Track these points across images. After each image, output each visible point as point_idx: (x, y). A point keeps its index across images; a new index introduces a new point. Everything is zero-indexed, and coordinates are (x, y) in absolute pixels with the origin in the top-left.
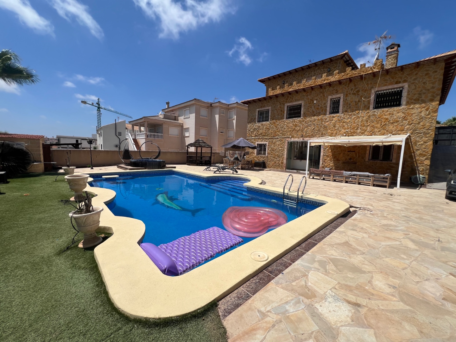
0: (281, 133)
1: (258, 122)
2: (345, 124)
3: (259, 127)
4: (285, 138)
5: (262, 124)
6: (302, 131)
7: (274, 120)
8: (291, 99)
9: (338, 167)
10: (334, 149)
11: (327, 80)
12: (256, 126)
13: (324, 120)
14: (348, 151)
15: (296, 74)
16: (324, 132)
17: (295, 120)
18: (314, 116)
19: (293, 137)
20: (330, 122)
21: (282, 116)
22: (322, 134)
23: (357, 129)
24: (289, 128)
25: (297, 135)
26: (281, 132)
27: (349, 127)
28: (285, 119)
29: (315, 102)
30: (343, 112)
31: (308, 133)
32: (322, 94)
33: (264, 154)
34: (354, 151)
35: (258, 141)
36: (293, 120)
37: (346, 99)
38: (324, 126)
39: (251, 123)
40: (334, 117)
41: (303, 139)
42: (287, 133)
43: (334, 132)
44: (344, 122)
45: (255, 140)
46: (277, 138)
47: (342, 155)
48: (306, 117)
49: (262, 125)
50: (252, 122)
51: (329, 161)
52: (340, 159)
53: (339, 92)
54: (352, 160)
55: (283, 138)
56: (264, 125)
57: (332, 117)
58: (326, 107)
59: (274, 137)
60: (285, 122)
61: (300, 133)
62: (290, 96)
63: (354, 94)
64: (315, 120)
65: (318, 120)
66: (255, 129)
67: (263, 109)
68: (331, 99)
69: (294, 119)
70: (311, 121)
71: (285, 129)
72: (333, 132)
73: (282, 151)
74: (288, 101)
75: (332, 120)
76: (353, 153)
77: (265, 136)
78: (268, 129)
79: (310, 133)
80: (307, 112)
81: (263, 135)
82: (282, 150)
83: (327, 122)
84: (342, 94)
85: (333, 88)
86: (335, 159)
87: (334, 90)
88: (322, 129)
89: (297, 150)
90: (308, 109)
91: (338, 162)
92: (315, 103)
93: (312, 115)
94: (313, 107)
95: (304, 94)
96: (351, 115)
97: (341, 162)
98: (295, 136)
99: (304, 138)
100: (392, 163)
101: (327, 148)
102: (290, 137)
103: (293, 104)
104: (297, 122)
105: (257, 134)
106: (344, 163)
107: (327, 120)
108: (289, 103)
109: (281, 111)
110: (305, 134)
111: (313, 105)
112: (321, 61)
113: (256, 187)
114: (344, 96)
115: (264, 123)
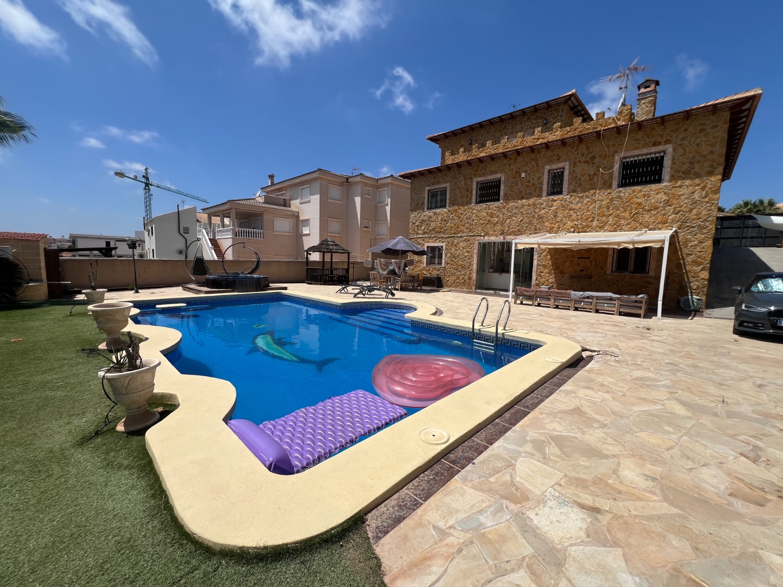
0: (467, 228)
1: (428, 209)
2: (572, 212)
3: (430, 217)
4: (473, 236)
5: (436, 212)
6: (502, 224)
7: (456, 205)
8: (483, 171)
9: (563, 284)
10: (555, 255)
11: (542, 139)
12: (424, 216)
13: (539, 206)
14: (578, 258)
15: (491, 128)
16: (538, 226)
17: (489, 205)
18: (522, 198)
19: (487, 234)
20: (548, 208)
21: (468, 198)
22: (535, 229)
23: (592, 221)
24: (481, 219)
25: (494, 231)
26: (467, 225)
27: (580, 217)
28: (473, 203)
29: (523, 175)
30: (569, 193)
31: (512, 228)
32: (534, 162)
33: (438, 264)
34: (588, 258)
35: (428, 242)
36: (488, 206)
37: (574, 171)
38: (539, 215)
39: (416, 211)
40: (555, 201)
41: (504, 239)
42: (477, 227)
43: (554, 226)
44: (570, 210)
45: (423, 240)
46: (461, 237)
47: (567, 264)
48: (509, 200)
49: (435, 214)
50: (418, 209)
51: (547, 275)
52: (565, 271)
53: (562, 159)
54: (584, 273)
55: (470, 236)
56: (439, 215)
57: (552, 201)
58: (542, 184)
59: (455, 234)
60: (474, 209)
61: (499, 227)
62: (481, 165)
63: (586, 162)
64: (523, 206)
65: (529, 205)
66: (424, 221)
67: (436, 187)
68: (549, 171)
69: (489, 203)
70: (516, 208)
71: (473, 220)
72: (552, 225)
73: (470, 258)
74: (479, 175)
75: (552, 206)
76: (587, 260)
77: (440, 232)
78: (446, 221)
79: (515, 228)
80: (510, 192)
81: (438, 232)
82: (468, 256)
83: (544, 209)
84: (568, 163)
85: (553, 152)
86: (556, 271)
87: (554, 155)
88: (535, 221)
89: (494, 256)
90: (512, 187)
91: (562, 277)
92: (523, 178)
93: (519, 197)
94: (519, 183)
95: (505, 162)
96: (582, 197)
97: (566, 276)
98: (491, 232)
99: (506, 237)
100: (649, 277)
101: (544, 252)
102: (483, 234)
103: (486, 179)
104: (494, 209)
105: (426, 230)
106: (572, 277)
107: (543, 206)
108: (480, 177)
109: (467, 190)
110: (507, 228)
111: (520, 181)
112: (532, 107)
113: (427, 320)
114: (570, 166)
115: (438, 210)
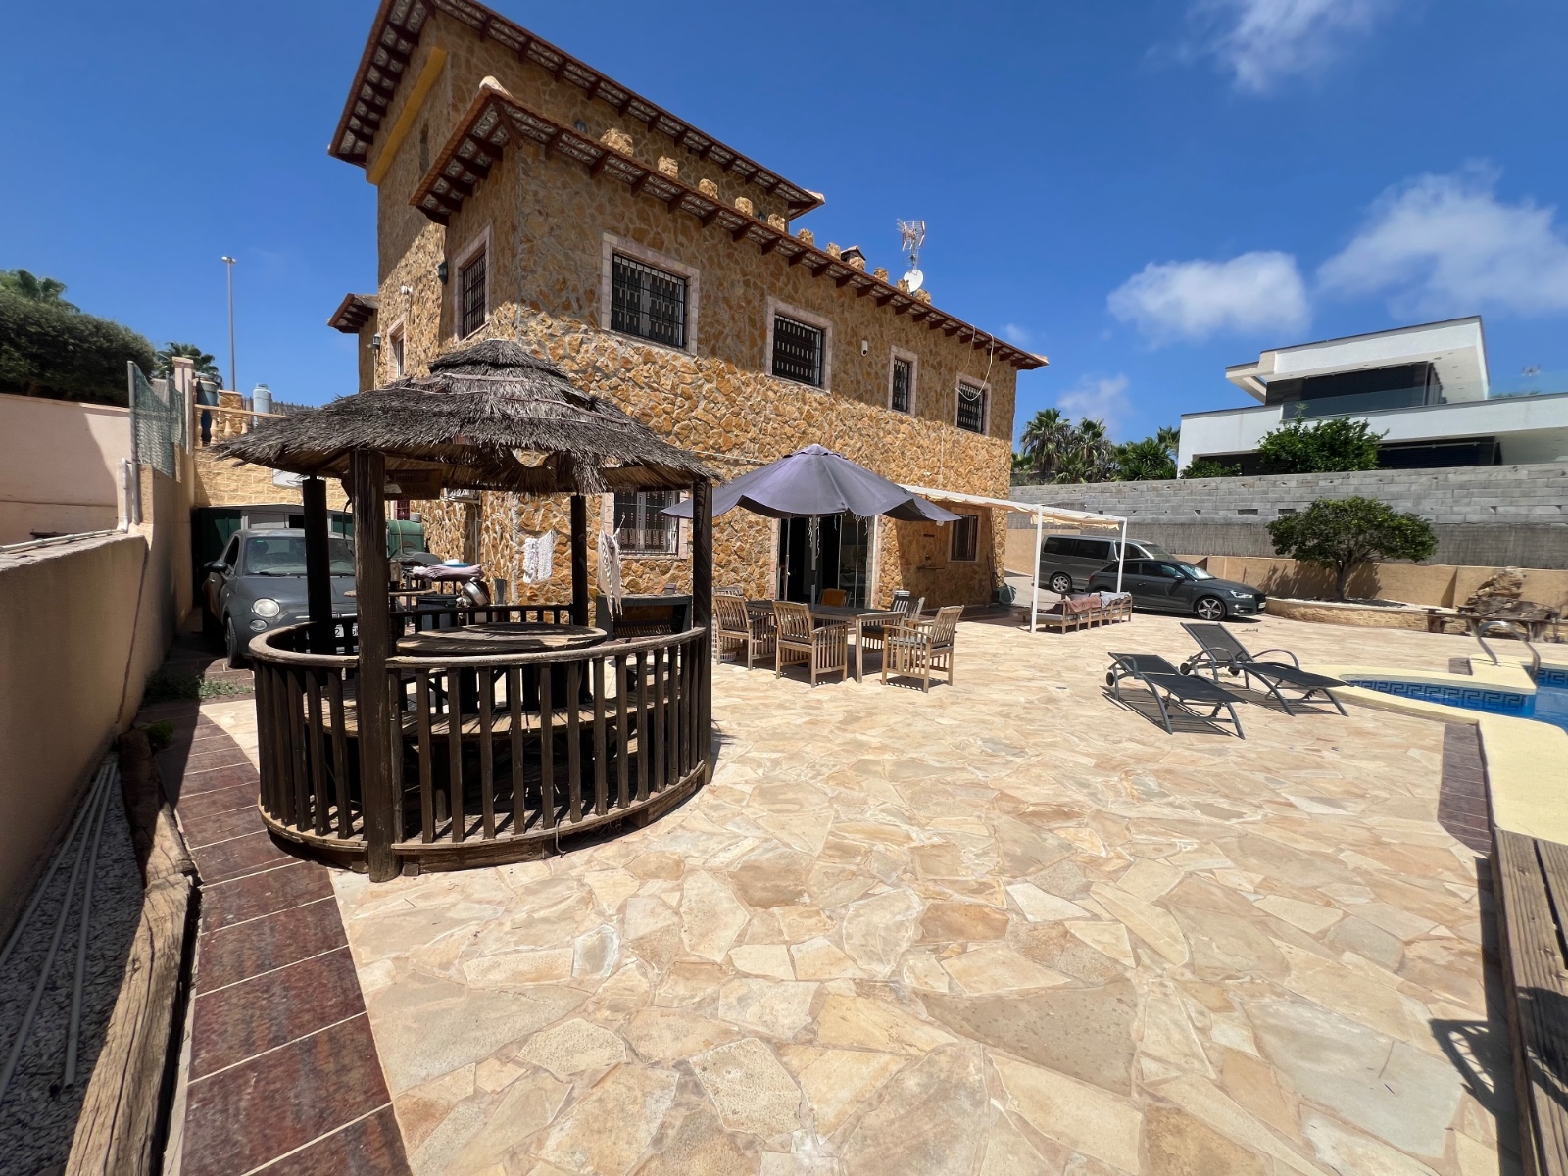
0: (753, 440)
1: (616, 325)
3: (627, 364)
5: (649, 353)
7: (721, 356)
8: (790, 287)
10: (901, 529)
12: (600, 350)
13: (883, 426)
14: (925, 536)
17: (804, 391)
18: (860, 399)
20: (895, 435)
21: (755, 349)
24: (786, 422)
26: (753, 432)
27: (927, 463)
28: (770, 371)
29: (865, 346)
32: (877, 327)
34: (933, 536)
37: (922, 376)
38: (884, 446)
39: (552, 314)
42: (777, 442)
43: (902, 472)
44: (919, 447)
47: (914, 546)
48: (840, 393)
49: (648, 359)
50: (567, 306)
51: (892, 568)
52: (911, 560)
53: (911, 344)
54: (929, 562)
56: (662, 367)
57: (899, 421)
58: (887, 380)
59: (718, 450)
60: (770, 389)
62: (788, 268)
63: (933, 366)
64: (863, 416)
65: (871, 418)
66: (598, 369)
67: (650, 256)
69: (803, 386)
70: (852, 417)
71: (768, 420)
72: (899, 470)
73: (761, 530)
74: (782, 291)
75: (898, 432)
77: (671, 433)
78: (688, 397)
80: (843, 375)
83: (889, 433)
85: (902, 323)
86: (903, 561)
87: (903, 330)
88: (878, 456)
90: (847, 363)
91: (909, 570)
92: (865, 352)
93: (855, 392)
94: (857, 362)
95: (836, 293)
96: (929, 428)
97: (913, 568)
101: (889, 522)
103: (796, 314)
104: (815, 404)
106: (918, 570)
107: (887, 427)
108: (782, 300)
109: (752, 322)
111: (859, 357)
114: (919, 364)
115: (656, 350)
